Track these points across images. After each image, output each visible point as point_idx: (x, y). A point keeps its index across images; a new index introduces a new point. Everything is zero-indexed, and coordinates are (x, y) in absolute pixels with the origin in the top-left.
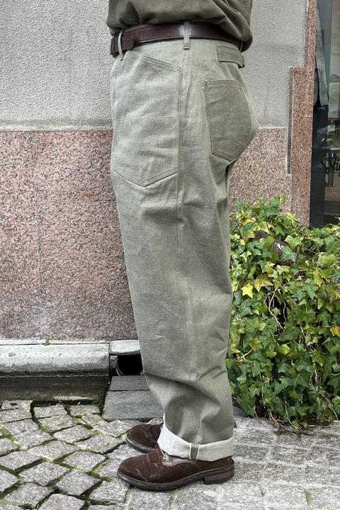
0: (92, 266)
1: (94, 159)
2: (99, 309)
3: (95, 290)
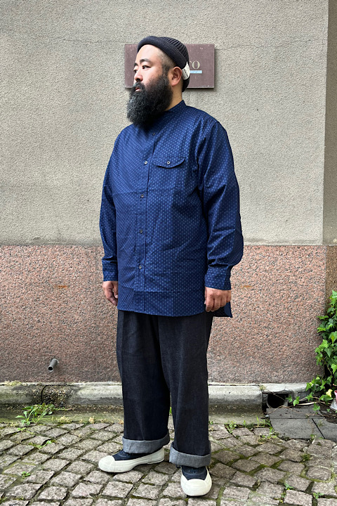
0: (248, 333)
2: (251, 362)
3: (249, 349)
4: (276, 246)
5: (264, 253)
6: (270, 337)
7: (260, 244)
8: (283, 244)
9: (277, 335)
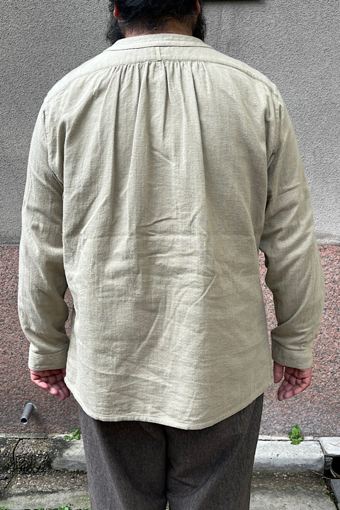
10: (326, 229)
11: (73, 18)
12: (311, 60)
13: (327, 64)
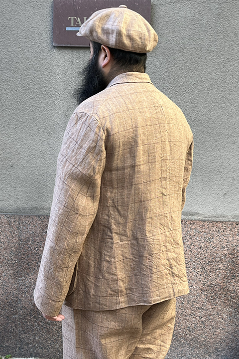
0: (179, 314)
1: (185, 239)
2: (182, 344)
3: (180, 331)
4: (212, 222)
5: (199, 228)
6: (203, 319)
7: (196, 217)
8: (220, 219)
9: (211, 317)
10: (195, 209)
11: (21, 56)
12: (184, 90)
13: (195, 93)
